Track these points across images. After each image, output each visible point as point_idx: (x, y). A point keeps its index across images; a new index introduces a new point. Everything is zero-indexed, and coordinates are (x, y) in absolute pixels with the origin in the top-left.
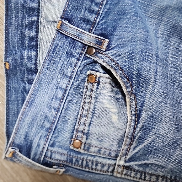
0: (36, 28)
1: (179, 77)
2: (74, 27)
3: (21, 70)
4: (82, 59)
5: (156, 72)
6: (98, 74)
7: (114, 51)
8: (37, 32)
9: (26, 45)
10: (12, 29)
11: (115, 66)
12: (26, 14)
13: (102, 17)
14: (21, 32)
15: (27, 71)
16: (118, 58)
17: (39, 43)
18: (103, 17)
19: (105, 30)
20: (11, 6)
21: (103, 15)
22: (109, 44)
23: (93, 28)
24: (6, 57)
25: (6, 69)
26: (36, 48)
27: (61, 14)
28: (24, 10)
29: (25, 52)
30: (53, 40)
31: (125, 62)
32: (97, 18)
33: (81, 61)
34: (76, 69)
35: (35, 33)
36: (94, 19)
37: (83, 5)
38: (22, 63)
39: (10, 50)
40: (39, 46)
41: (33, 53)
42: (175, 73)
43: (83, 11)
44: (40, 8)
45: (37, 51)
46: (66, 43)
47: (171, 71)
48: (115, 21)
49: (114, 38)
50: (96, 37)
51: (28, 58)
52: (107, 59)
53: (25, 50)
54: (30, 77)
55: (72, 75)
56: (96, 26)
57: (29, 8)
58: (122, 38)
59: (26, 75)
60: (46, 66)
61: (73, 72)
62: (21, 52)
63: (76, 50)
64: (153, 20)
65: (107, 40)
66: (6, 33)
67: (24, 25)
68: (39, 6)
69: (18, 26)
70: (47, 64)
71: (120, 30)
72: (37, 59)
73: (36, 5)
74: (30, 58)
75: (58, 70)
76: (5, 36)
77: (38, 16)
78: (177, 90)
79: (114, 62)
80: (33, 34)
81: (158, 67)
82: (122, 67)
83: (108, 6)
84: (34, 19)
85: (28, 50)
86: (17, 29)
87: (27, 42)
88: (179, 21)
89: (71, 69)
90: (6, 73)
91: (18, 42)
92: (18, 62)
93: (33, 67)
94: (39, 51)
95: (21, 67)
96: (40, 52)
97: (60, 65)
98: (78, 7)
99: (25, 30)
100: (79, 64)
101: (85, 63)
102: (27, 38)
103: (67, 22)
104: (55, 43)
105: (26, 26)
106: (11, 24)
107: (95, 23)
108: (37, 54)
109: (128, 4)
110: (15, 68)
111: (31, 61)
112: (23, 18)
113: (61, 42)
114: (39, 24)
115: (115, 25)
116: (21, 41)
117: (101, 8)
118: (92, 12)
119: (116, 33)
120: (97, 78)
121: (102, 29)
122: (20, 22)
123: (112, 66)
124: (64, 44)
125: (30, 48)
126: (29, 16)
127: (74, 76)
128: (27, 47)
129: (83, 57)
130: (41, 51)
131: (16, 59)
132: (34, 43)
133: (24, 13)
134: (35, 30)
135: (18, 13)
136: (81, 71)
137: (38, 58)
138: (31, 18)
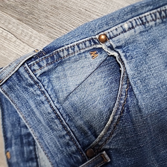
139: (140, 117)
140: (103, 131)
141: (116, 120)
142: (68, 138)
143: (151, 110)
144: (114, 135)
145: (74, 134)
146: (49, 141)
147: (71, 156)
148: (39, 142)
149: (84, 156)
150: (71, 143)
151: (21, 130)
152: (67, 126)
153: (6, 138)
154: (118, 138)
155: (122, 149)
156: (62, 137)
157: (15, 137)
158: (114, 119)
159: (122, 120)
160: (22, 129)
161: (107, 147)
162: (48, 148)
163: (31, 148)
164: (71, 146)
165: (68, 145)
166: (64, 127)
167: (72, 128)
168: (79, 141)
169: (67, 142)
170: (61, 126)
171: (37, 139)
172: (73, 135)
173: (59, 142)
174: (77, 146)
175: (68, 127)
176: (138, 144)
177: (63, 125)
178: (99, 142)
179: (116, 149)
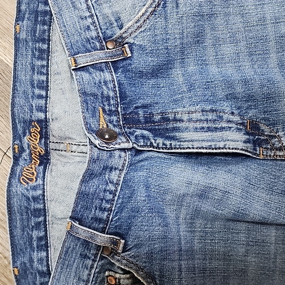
0: (44, 228)
1: (209, 263)
2: (85, 228)
3: (32, 273)
4: (98, 260)
5: (180, 270)
6: (117, 276)
7: (132, 253)
8: (46, 231)
9: (35, 245)
10: (18, 232)
11: (135, 268)
12: (32, 215)
13: (115, 212)
14: (28, 234)
15: (39, 274)
16: (137, 259)
17: (49, 242)
18: (117, 213)
19: (119, 229)
20: (14, 210)
21: (116, 211)
22: (125, 245)
23: (107, 226)
24: (14, 262)
25: (15, 275)
26: (46, 247)
27: (70, 215)
28: (29, 212)
29: (35, 254)
30: (65, 242)
31: (145, 262)
32: (109, 214)
33: (97, 262)
34: (93, 271)
35: (44, 233)
36: (107, 216)
37: (92, 204)
38: (32, 266)
39: (18, 253)
40: (49, 245)
41: (44, 254)
42: (204, 259)
43: (93, 210)
44: (46, 208)
45: (48, 251)
46: (78, 245)
47: (200, 259)
48: (129, 218)
49: (130, 238)
50: (110, 238)
51: (38, 260)
52: (124, 261)
53: (34, 251)
54: (42, 280)
55: (89, 278)
56: (109, 223)
57: (34, 209)
58: (139, 238)
59: (38, 278)
60: (59, 270)
61: (90, 275)
62: (30, 255)
63: (90, 251)
64: (172, 207)
65: (123, 241)
66: (11, 237)
67: (31, 227)
68: (45, 206)
69: (23, 228)
70: (59, 268)
71: (135, 229)
72: (48, 260)
73: (41, 206)
74: (40, 260)
75: (73, 274)
76: (11, 240)
77: (45, 215)
78: (208, 280)
79: (133, 263)
80: (42, 234)
81: (182, 263)
82: (142, 267)
83: (120, 201)
84: (41, 219)
85: (37, 251)
86: (23, 231)
87: (35, 244)
88: (201, 206)
89: (87, 272)
90: (16, 278)
91: (25, 243)
92: (28, 265)
93: (45, 269)
94: (49, 250)
95: (31, 270)
96: (51, 251)
97: (74, 268)
98: (87, 207)
99: (32, 231)
100: (95, 266)
101: (102, 264)
102: (35, 239)
103: (77, 224)
104: (66, 244)
105: (33, 227)
106: (16, 227)
107: (109, 220)
108: (47, 254)
109: (141, 200)
110: (25, 272)
111: (41, 264)
112: (28, 220)
113: (72, 244)
114: (47, 223)
115: (129, 224)
116: (29, 242)
117: (113, 204)
118: (103, 210)
119: (131, 233)
120: (117, 280)
121: (116, 227)
122: (26, 223)
123: (131, 268)
124: (76, 245)
125: (40, 248)
126: (35, 216)
127: (91, 280)
128: (36, 248)
129: (98, 258)
130: (52, 249)
131: (25, 263)
132: (43, 243)
133: (29, 215)
134: (43, 229)
135: (22, 215)
136: (98, 272)
137: (50, 259)
138: (37, 219)
139: (175, 14)
140: (131, 22)
141: (148, 14)
142: (90, 20)
143: (189, 8)
144: (142, 29)
145: (98, 19)
146: (68, 19)
147: (89, 41)
148: (57, 18)
149: (103, 46)
150: (92, 27)
151: (38, 5)
152: (92, 7)
153: (19, 11)
154: (145, 34)
155: (147, 47)
156: (83, 18)
157: (29, 11)
158: (146, 11)
159: (155, 15)
160: (40, 4)
161: (131, 41)
162: (64, 26)
163: (46, 27)
164: (91, 31)
165: (88, 28)
166: (89, 8)
167: (97, 11)
168: (101, 29)
169: (87, 24)
170: (85, 5)
171: (55, 14)
172: (96, 19)
173: (79, 22)
174: (98, 33)
175: (93, 9)
176: (165, 44)
177: (88, 5)
178: (124, 33)
179: (140, 46)
